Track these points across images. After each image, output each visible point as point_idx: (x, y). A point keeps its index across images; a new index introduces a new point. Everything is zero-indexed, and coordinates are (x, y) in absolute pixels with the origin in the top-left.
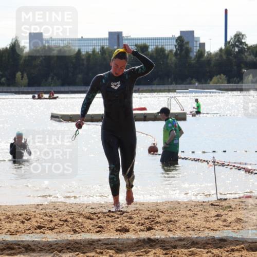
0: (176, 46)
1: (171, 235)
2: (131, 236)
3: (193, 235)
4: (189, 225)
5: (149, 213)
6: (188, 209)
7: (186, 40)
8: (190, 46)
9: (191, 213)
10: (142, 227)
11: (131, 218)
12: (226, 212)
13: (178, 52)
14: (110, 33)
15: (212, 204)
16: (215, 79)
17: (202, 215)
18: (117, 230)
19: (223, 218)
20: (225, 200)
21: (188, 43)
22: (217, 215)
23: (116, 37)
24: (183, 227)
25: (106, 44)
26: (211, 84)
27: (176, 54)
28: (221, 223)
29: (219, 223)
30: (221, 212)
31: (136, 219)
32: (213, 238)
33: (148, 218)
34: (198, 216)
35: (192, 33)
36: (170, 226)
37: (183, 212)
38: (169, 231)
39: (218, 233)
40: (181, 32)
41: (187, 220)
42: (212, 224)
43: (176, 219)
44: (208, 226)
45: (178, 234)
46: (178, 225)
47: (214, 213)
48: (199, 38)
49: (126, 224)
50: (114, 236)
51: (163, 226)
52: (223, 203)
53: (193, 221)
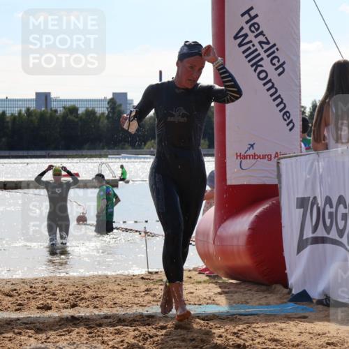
0: (108, 108)
1: (96, 312)
2: (54, 314)
3: (120, 312)
4: (117, 301)
5: (74, 289)
6: (117, 283)
7: (118, 102)
8: (123, 108)
9: (119, 288)
10: (66, 304)
11: (54, 294)
12: (156, 287)
13: (111, 115)
14: (37, 94)
15: (143, 278)
16: (149, 144)
17: (130, 290)
18: (38, 308)
19: (153, 292)
20: (157, 273)
21: (120, 105)
22: (147, 290)
23: (44, 98)
24: (110, 303)
25: (33, 106)
26: (145, 149)
27: (108, 117)
28: (151, 298)
29: (148, 298)
30: (151, 286)
31: (60, 295)
32: (141, 315)
33: (73, 294)
34: (127, 292)
35: (125, 95)
36: (96, 302)
37: (110, 287)
38: (95, 307)
39: (146, 309)
40: (114, 94)
41: (114, 296)
42: (141, 299)
43: (103, 294)
44: (136, 302)
45: (104, 311)
46: (104, 301)
47: (143, 287)
48: (132, 100)
49: (49, 301)
50: (35, 314)
51: (88, 303)
52: (155, 277)
53: (121, 297)
